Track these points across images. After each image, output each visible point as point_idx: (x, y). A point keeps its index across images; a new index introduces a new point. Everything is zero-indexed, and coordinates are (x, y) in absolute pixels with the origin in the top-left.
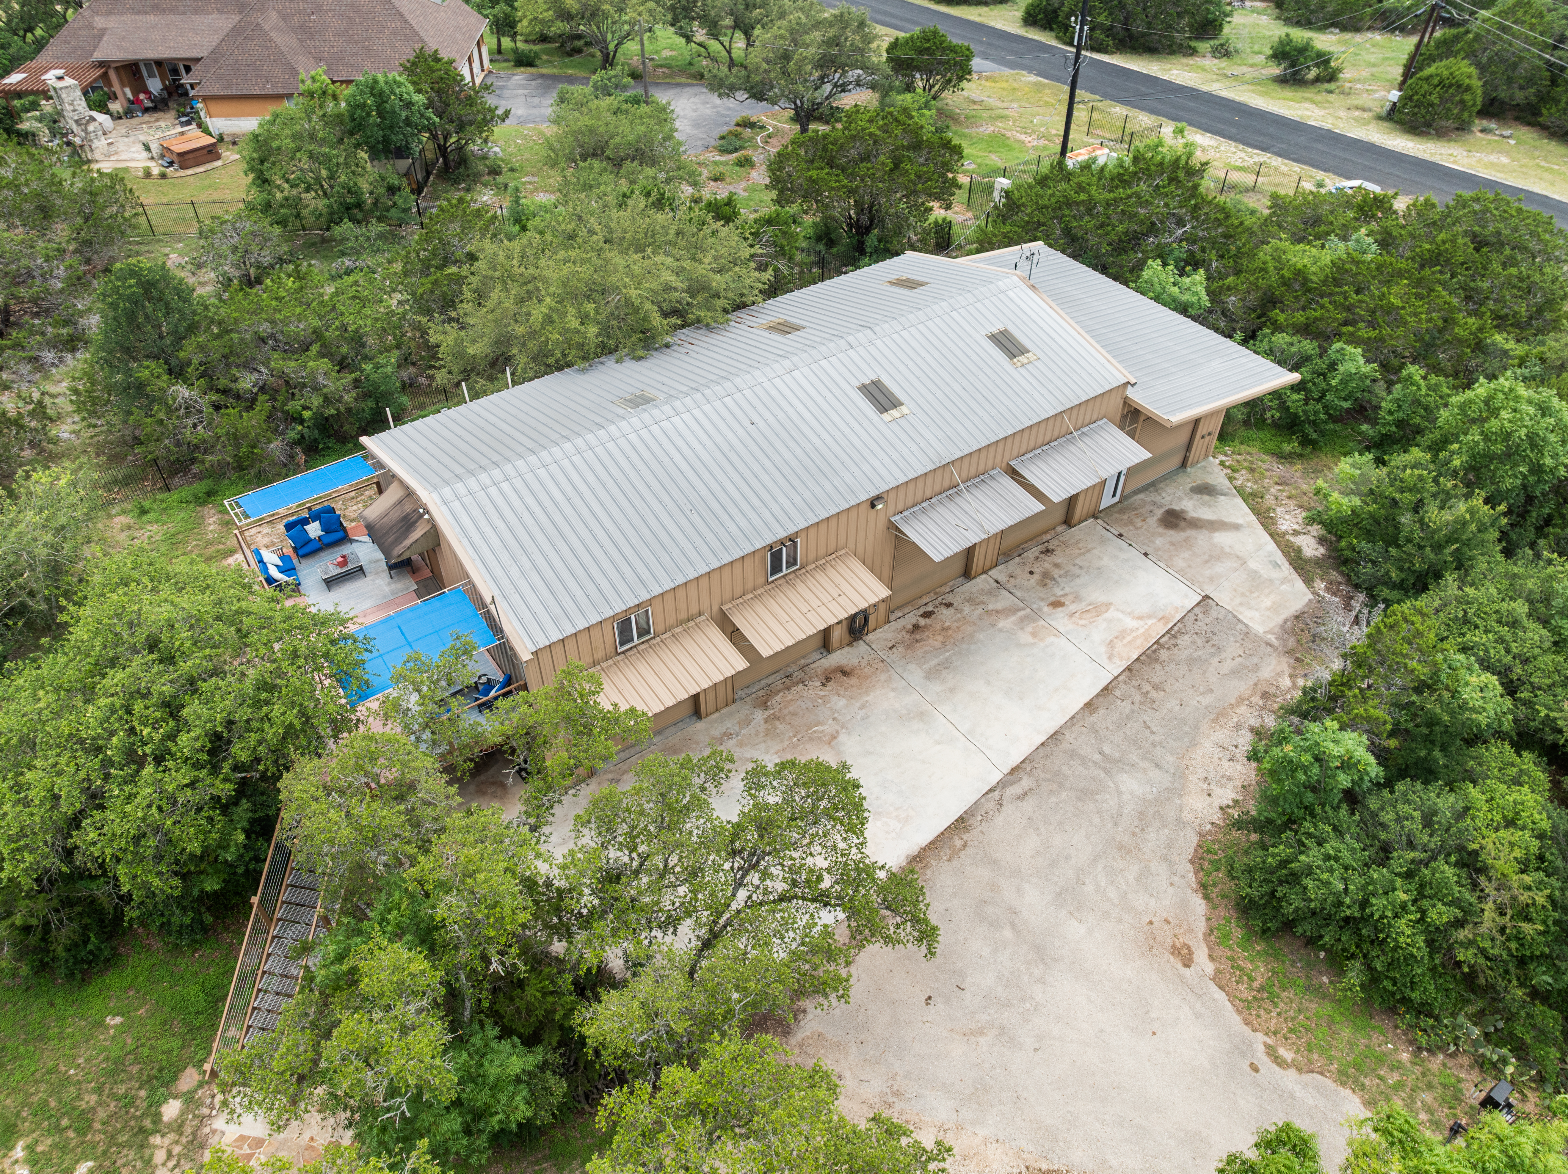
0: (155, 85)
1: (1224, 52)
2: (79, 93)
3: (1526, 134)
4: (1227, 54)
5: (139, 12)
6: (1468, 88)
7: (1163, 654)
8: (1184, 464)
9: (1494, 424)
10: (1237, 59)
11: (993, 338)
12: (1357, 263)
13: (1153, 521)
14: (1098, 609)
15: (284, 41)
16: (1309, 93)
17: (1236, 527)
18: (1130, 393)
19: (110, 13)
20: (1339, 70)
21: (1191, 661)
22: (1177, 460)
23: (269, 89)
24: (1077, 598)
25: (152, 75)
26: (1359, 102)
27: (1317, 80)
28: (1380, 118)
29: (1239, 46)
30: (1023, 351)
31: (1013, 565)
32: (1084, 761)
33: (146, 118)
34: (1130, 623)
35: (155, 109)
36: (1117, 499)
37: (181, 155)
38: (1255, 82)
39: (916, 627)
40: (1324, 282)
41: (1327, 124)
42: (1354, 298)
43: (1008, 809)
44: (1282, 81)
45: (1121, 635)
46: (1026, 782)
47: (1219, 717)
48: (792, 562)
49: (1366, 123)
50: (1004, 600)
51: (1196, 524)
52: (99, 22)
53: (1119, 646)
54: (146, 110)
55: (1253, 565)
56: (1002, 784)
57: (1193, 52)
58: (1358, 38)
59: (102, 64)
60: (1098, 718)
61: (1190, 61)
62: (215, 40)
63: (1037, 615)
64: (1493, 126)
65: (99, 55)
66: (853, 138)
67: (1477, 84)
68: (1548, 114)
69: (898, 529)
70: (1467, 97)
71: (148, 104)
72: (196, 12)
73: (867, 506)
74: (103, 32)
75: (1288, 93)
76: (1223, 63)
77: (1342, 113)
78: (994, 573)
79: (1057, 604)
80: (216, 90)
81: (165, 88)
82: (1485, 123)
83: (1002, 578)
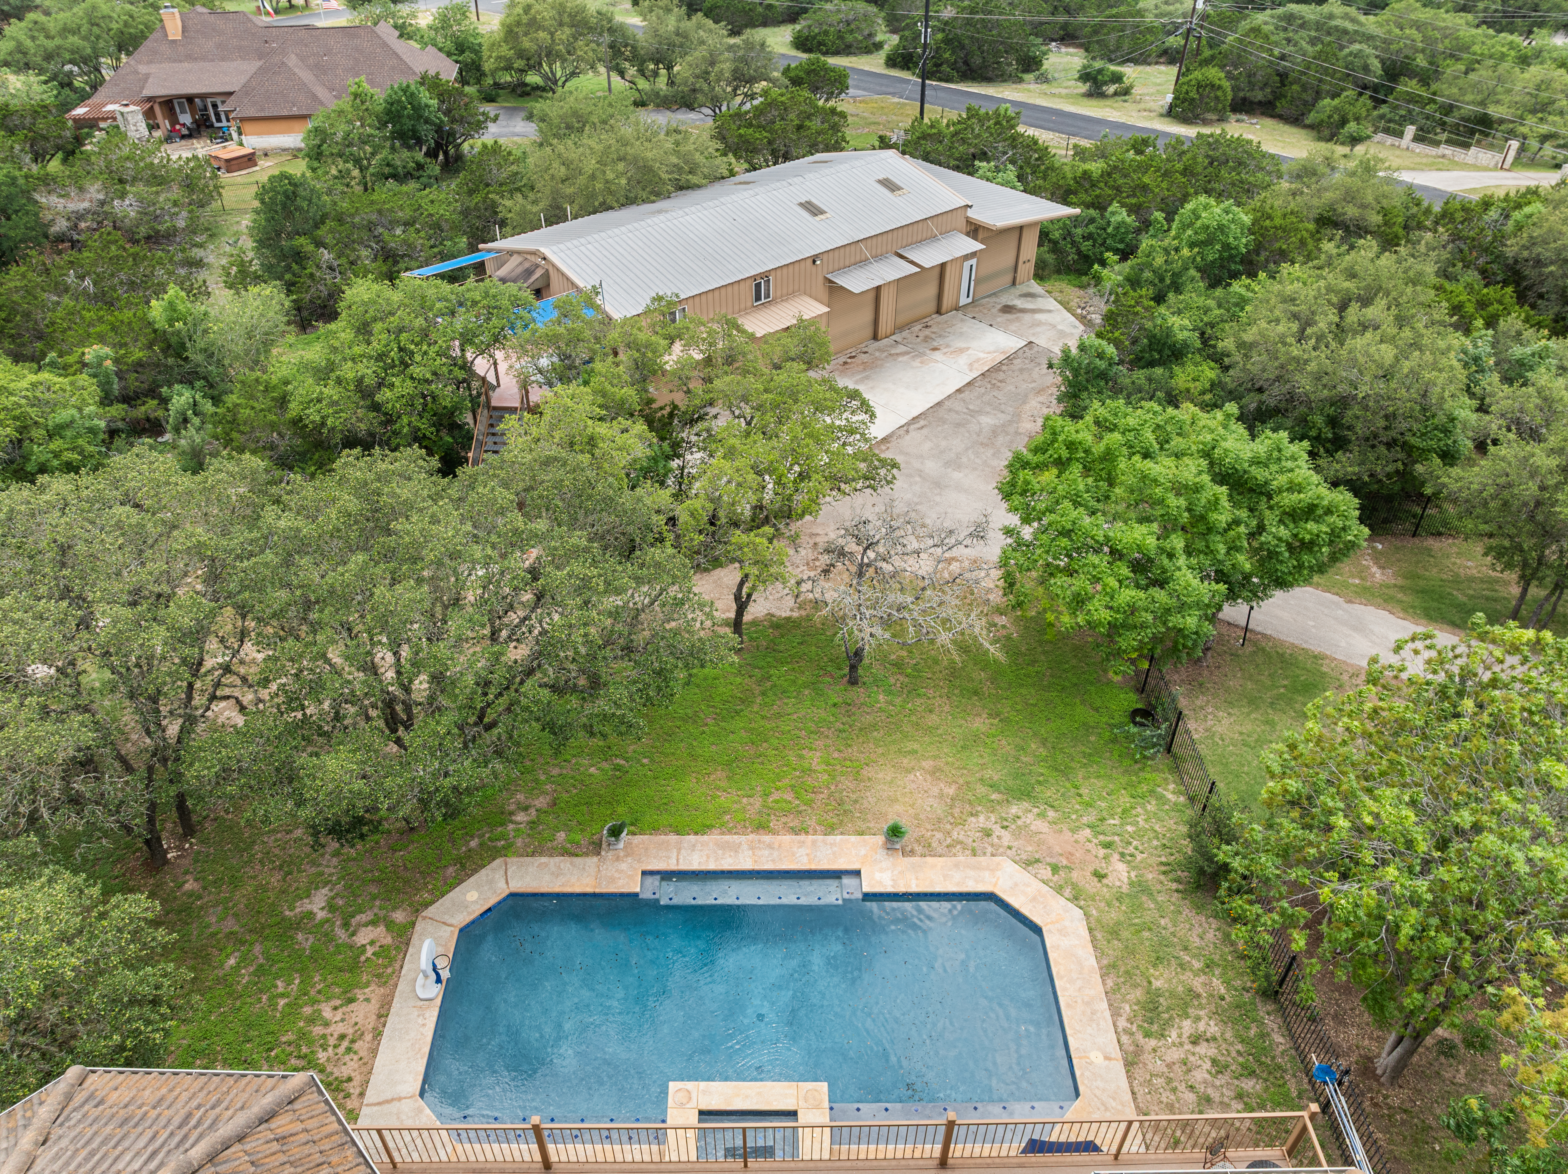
0: (186, 119)
1: (1044, 79)
2: (141, 116)
3: (1269, 122)
4: (1047, 81)
5: (175, 61)
6: (1220, 87)
7: (1004, 368)
8: (1014, 283)
9: (1199, 223)
10: (1054, 84)
11: (880, 182)
12: (1122, 161)
13: (995, 311)
14: (962, 351)
15: (306, 76)
16: (1109, 102)
17: (1050, 311)
18: (970, 213)
19: (151, 62)
20: (1131, 87)
21: (1021, 370)
22: (1009, 278)
23: (295, 111)
24: (948, 346)
25: (183, 112)
26: (1148, 106)
27: (1116, 94)
28: (1162, 115)
29: (1056, 75)
30: (899, 188)
31: (905, 333)
32: (957, 412)
33: (183, 142)
34: (982, 355)
35: (190, 136)
36: (970, 300)
37: (228, 161)
38: (1068, 96)
39: (845, 363)
40: (1102, 176)
41: (1122, 120)
42: (1121, 181)
43: (913, 434)
44: (1089, 95)
45: (978, 360)
46: (922, 423)
47: (1040, 391)
48: (767, 296)
49: (1152, 119)
50: (901, 349)
51: (1023, 311)
52: (143, 69)
53: (976, 365)
54: (183, 137)
55: (1060, 327)
56: (908, 424)
57: (1021, 81)
58: (1148, 69)
59: (150, 99)
60: (966, 395)
61: (1018, 86)
62: (243, 79)
63: (923, 354)
64: (1245, 118)
65: (148, 92)
66: (770, 104)
67: (1227, 84)
68: (1281, 106)
69: (831, 281)
70: (1219, 93)
71: (185, 131)
72: (223, 59)
73: (810, 261)
74: (147, 76)
75: (1094, 102)
76: (1045, 86)
77: (1134, 114)
78: (894, 337)
79: (935, 349)
80: (252, 113)
81: (195, 121)
82: (1239, 116)
83: (899, 339)
